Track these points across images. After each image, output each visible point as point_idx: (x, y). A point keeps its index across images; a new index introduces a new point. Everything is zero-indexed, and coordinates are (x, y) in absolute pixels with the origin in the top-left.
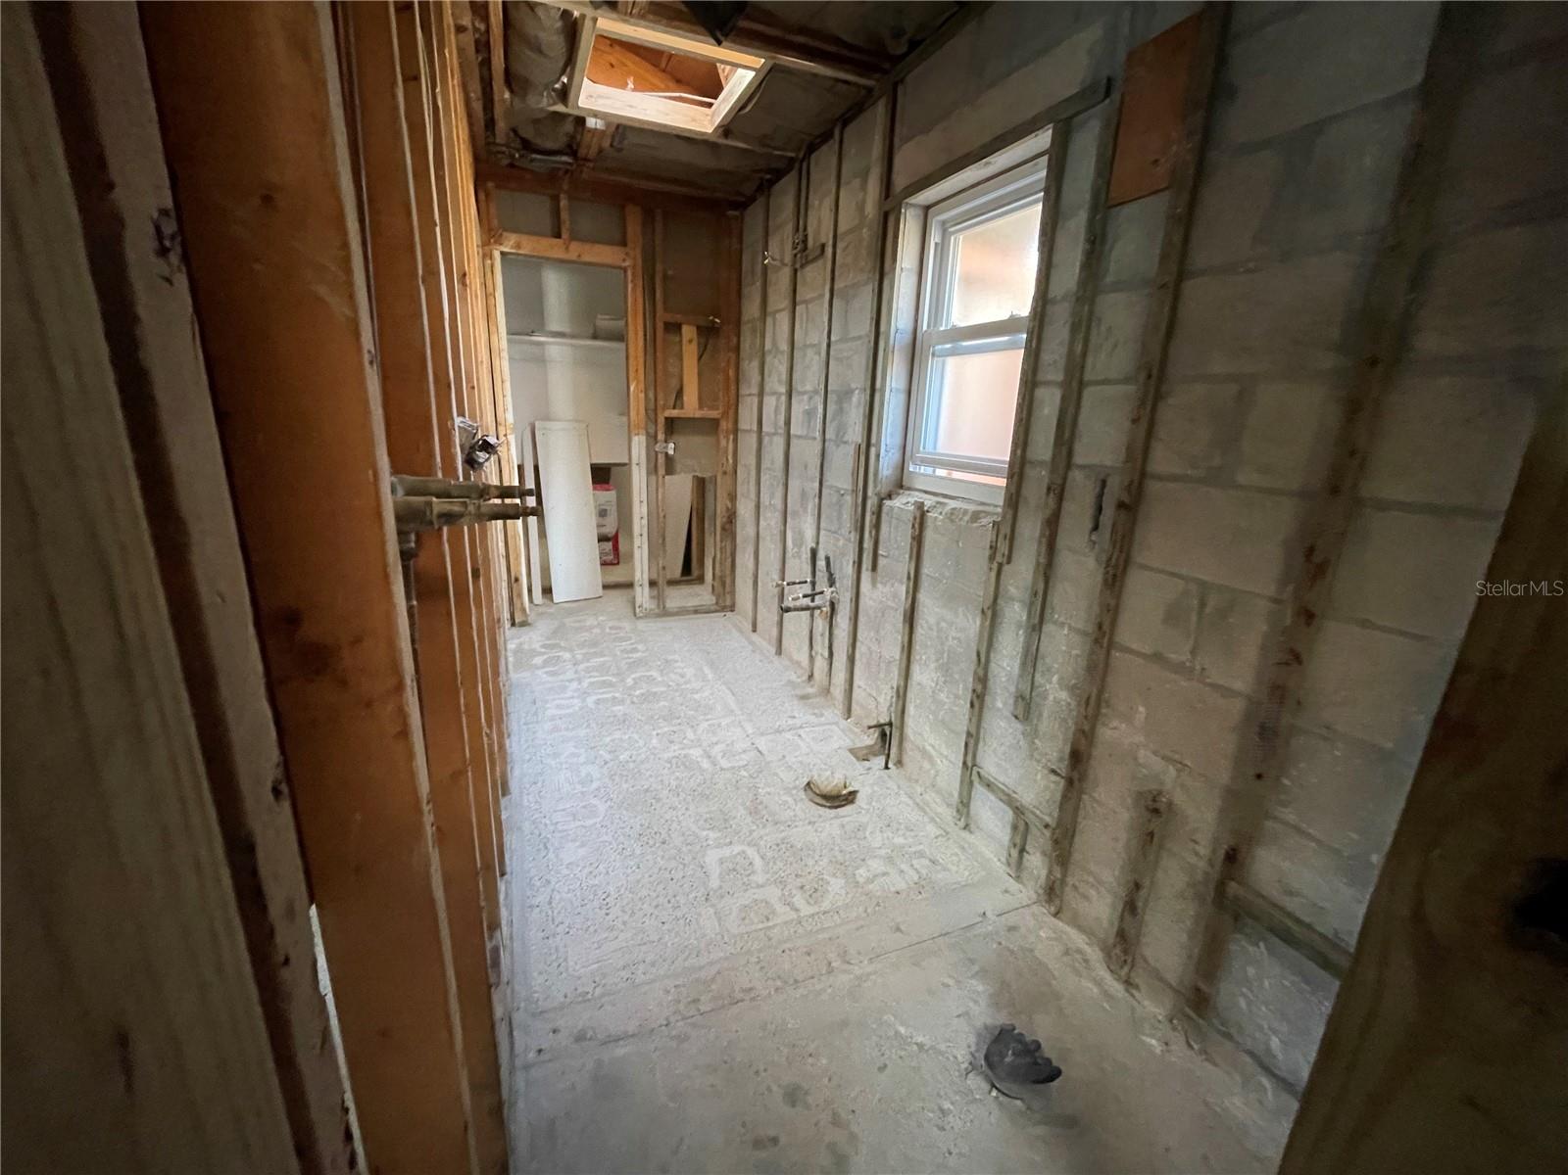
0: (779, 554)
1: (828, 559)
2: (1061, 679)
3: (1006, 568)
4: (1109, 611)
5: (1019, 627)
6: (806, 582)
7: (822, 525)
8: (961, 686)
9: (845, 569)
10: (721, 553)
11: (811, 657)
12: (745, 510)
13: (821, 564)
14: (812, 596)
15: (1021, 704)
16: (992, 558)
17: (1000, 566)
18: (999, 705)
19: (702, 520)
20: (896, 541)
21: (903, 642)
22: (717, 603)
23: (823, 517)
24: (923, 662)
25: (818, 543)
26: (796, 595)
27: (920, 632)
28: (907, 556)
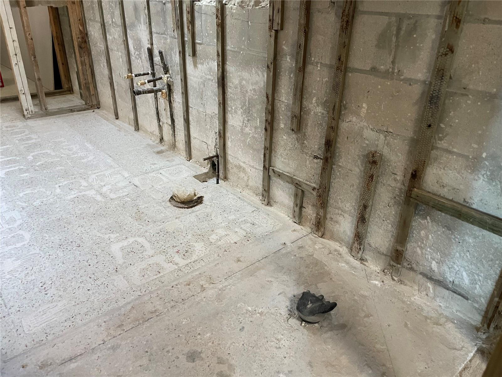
0: (125, 59)
1: (161, 53)
2: (318, 99)
3: (281, 34)
4: (344, 47)
5: (290, 73)
6: (148, 74)
7: (153, 30)
8: (258, 120)
9: (175, 59)
10: (82, 65)
12: (94, 31)
13: (157, 59)
14: (154, 81)
15: (295, 120)
16: (271, 28)
17: (277, 31)
18: (282, 126)
19: (62, 45)
20: (207, 30)
21: (219, 101)
22: (86, 104)
23: (153, 24)
24: (233, 111)
25: (152, 44)
26: (141, 83)
27: (230, 91)
28: (215, 40)
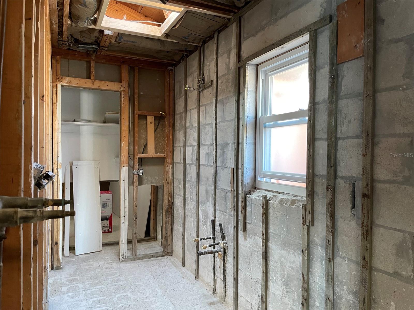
0: (195, 223)
1: (221, 225)
2: (348, 288)
3: (312, 229)
4: (367, 250)
5: (322, 261)
6: (210, 238)
7: (217, 208)
8: (296, 294)
9: (230, 231)
10: (166, 224)
11: (214, 279)
12: (178, 201)
13: (217, 228)
14: (213, 246)
15: (329, 303)
16: (304, 223)
17: (308, 227)
18: (317, 304)
19: (156, 207)
20: (255, 215)
21: (262, 270)
22: (163, 251)
23: (217, 204)
24: (274, 280)
25: (215, 217)
26: (205, 245)
27: (271, 264)
28: (261, 223)
